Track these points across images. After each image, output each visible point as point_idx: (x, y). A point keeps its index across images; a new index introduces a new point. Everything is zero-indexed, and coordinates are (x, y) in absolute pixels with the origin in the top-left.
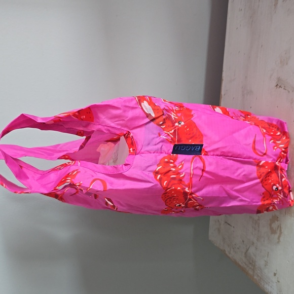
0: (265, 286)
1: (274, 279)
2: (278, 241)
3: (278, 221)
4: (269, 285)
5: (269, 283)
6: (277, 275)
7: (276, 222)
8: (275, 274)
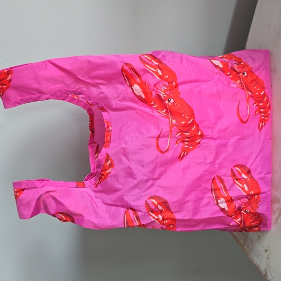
0: (254, 258)
1: (265, 255)
2: (275, 221)
3: (279, 203)
4: (258, 258)
5: (259, 256)
6: (268, 252)
7: (277, 203)
8: (266, 251)
